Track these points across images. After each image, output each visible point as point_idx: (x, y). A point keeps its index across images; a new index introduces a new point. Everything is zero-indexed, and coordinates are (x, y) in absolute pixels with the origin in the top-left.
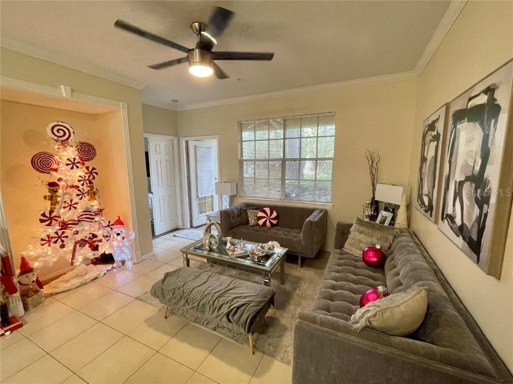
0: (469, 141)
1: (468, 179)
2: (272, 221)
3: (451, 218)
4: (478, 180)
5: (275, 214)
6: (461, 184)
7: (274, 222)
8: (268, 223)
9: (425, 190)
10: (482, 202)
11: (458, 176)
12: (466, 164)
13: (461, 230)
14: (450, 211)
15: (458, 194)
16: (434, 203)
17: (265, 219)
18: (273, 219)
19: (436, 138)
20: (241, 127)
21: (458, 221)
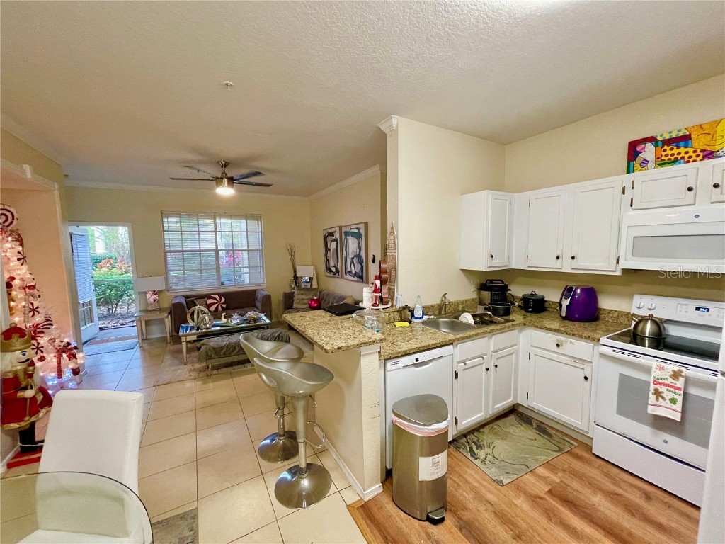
0: (353, 243)
1: (355, 256)
2: (223, 305)
3: (350, 272)
4: (359, 256)
5: (223, 300)
6: (352, 258)
7: (224, 306)
8: (220, 308)
9: (332, 264)
10: (361, 263)
11: (351, 256)
12: (353, 251)
13: (356, 275)
14: (349, 269)
15: (352, 262)
16: (340, 269)
17: (216, 305)
18: (223, 303)
19: (336, 240)
20: (163, 215)
21: (354, 272)
